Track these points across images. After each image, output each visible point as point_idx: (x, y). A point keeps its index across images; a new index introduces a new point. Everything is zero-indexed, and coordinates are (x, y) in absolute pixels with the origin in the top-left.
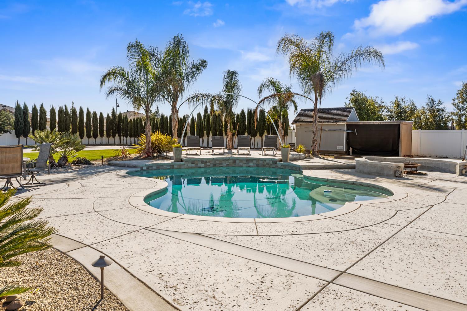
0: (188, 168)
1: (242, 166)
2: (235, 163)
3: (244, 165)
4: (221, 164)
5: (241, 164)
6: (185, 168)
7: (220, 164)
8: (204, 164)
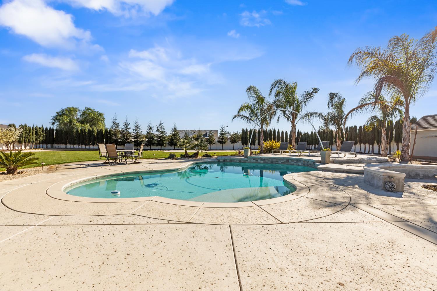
0: (251, 163)
1: (293, 165)
2: (288, 162)
3: (295, 164)
4: (278, 162)
5: (293, 163)
6: (248, 163)
7: (277, 162)
8: (263, 161)
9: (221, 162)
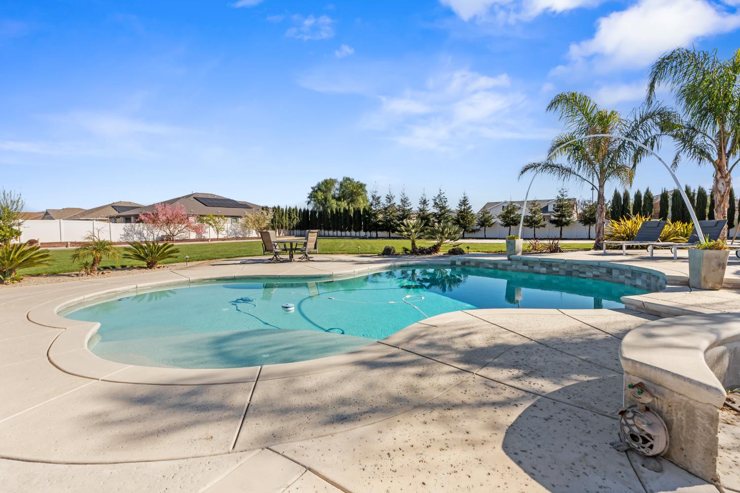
0: (517, 271)
1: (623, 283)
2: (612, 275)
3: (627, 281)
4: (584, 273)
5: (622, 278)
6: (513, 271)
7: (581, 273)
8: (547, 268)
9: (458, 266)
